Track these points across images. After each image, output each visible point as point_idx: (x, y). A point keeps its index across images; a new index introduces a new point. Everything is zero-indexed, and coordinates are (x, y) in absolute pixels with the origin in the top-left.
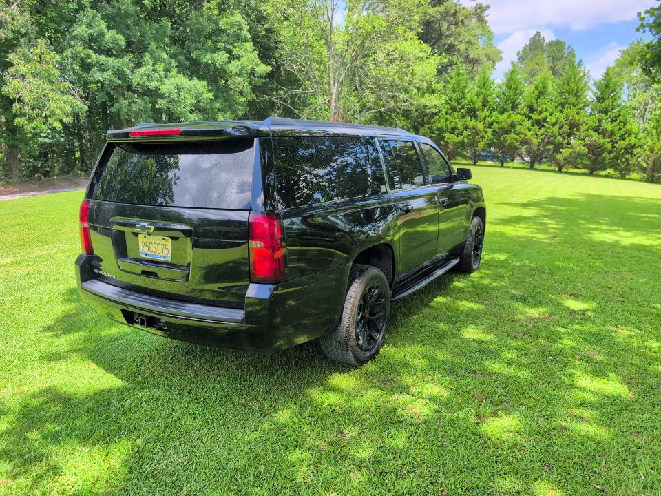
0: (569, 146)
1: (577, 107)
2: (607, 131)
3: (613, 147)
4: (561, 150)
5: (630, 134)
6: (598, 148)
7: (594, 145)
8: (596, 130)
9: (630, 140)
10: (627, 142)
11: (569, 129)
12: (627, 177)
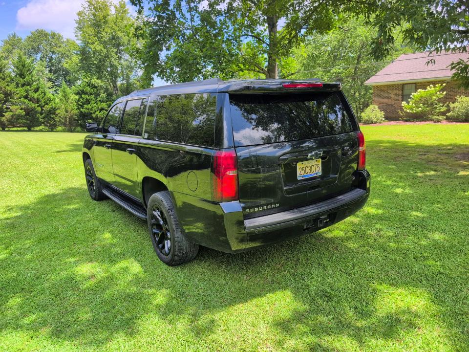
0: (9, 110)
1: (6, 80)
2: (34, 99)
3: (42, 110)
4: (4, 114)
5: (50, 101)
6: (31, 111)
7: (28, 109)
8: (26, 97)
9: (52, 105)
10: (50, 106)
11: (5, 97)
12: (55, 130)
